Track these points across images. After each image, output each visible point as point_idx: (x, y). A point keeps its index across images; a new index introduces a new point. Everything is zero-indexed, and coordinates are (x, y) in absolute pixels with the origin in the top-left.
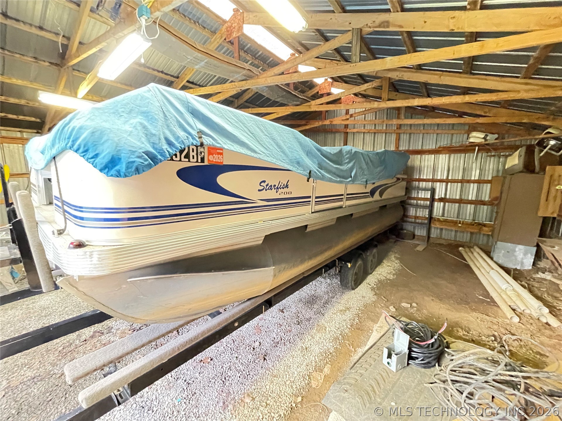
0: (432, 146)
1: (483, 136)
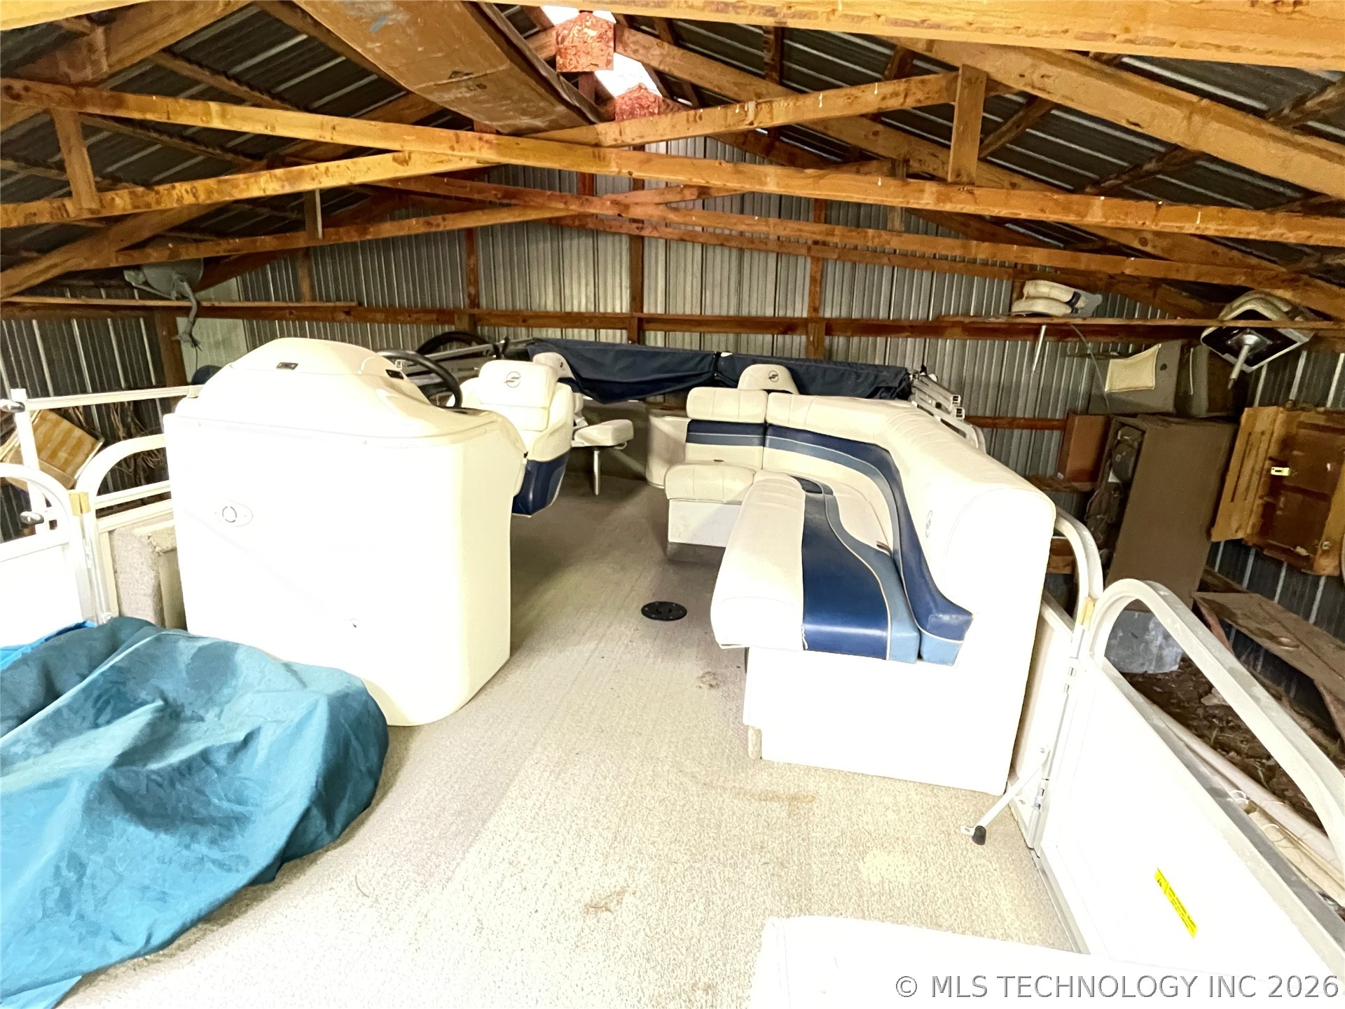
0: (916, 312)
1: (1068, 298)
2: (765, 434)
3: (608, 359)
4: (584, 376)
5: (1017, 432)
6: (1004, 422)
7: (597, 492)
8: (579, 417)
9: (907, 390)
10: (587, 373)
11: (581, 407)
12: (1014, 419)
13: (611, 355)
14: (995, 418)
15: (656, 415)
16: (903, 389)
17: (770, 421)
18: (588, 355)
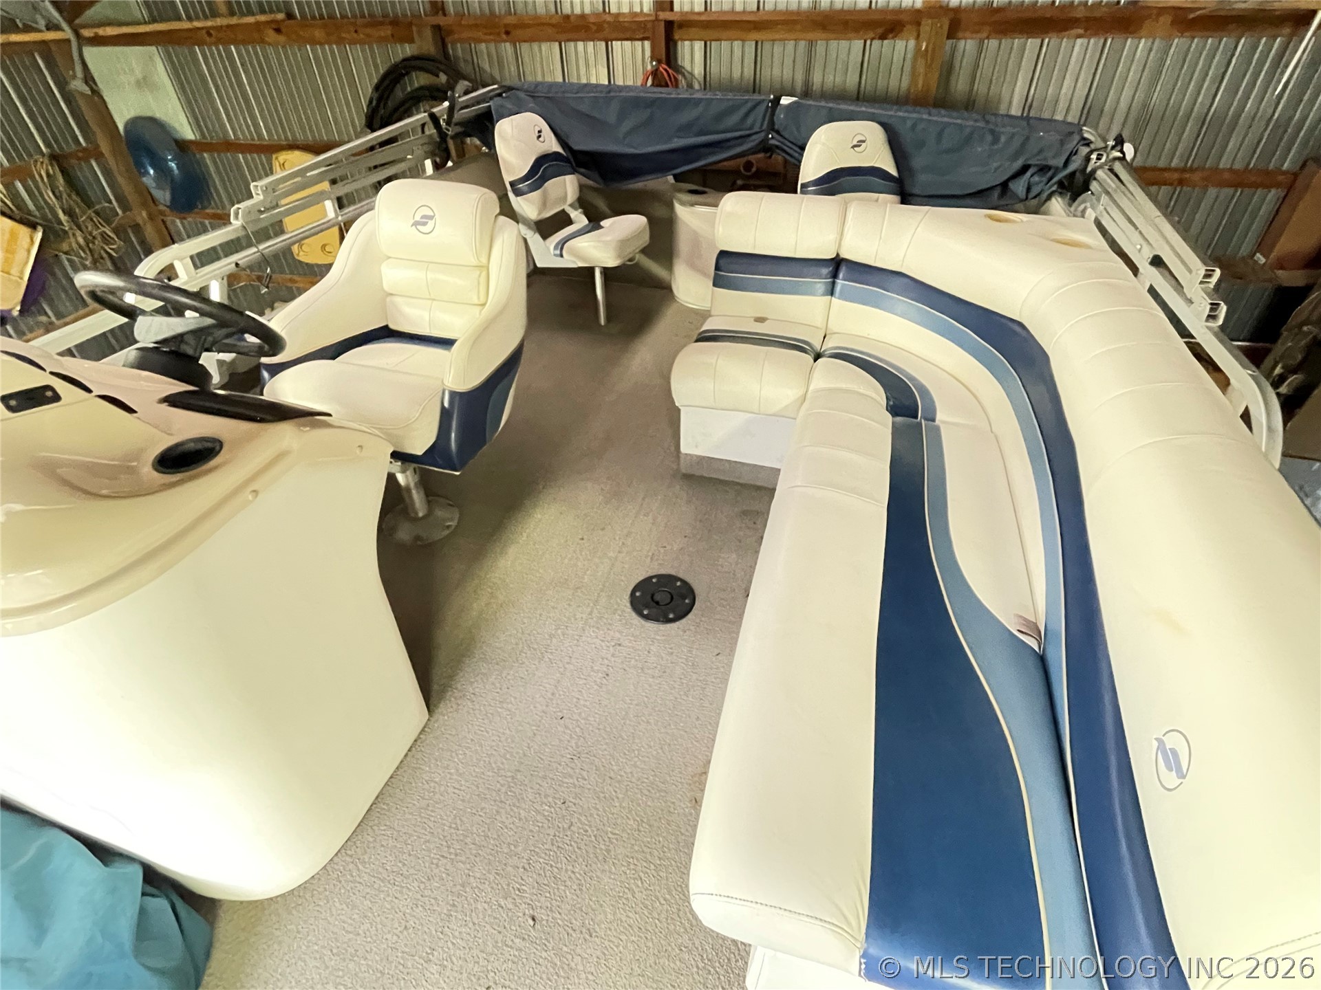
2: (835, 275)
3: (611, 116)
4: (576, 147)
5: (1212, 192)
6: (1196, 177)
7: (602, 322)
8: (576, 209)
9: (1079, 178)
10: (583, 143)
11: (576, 195)
12: (1216, 170)
13: (615, 107)
14: (1184, 170)
15: (683, 203)
16: (1073, 174)
17: (845, 255)
18: (584, 108)
